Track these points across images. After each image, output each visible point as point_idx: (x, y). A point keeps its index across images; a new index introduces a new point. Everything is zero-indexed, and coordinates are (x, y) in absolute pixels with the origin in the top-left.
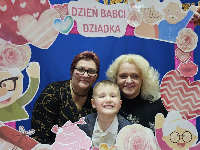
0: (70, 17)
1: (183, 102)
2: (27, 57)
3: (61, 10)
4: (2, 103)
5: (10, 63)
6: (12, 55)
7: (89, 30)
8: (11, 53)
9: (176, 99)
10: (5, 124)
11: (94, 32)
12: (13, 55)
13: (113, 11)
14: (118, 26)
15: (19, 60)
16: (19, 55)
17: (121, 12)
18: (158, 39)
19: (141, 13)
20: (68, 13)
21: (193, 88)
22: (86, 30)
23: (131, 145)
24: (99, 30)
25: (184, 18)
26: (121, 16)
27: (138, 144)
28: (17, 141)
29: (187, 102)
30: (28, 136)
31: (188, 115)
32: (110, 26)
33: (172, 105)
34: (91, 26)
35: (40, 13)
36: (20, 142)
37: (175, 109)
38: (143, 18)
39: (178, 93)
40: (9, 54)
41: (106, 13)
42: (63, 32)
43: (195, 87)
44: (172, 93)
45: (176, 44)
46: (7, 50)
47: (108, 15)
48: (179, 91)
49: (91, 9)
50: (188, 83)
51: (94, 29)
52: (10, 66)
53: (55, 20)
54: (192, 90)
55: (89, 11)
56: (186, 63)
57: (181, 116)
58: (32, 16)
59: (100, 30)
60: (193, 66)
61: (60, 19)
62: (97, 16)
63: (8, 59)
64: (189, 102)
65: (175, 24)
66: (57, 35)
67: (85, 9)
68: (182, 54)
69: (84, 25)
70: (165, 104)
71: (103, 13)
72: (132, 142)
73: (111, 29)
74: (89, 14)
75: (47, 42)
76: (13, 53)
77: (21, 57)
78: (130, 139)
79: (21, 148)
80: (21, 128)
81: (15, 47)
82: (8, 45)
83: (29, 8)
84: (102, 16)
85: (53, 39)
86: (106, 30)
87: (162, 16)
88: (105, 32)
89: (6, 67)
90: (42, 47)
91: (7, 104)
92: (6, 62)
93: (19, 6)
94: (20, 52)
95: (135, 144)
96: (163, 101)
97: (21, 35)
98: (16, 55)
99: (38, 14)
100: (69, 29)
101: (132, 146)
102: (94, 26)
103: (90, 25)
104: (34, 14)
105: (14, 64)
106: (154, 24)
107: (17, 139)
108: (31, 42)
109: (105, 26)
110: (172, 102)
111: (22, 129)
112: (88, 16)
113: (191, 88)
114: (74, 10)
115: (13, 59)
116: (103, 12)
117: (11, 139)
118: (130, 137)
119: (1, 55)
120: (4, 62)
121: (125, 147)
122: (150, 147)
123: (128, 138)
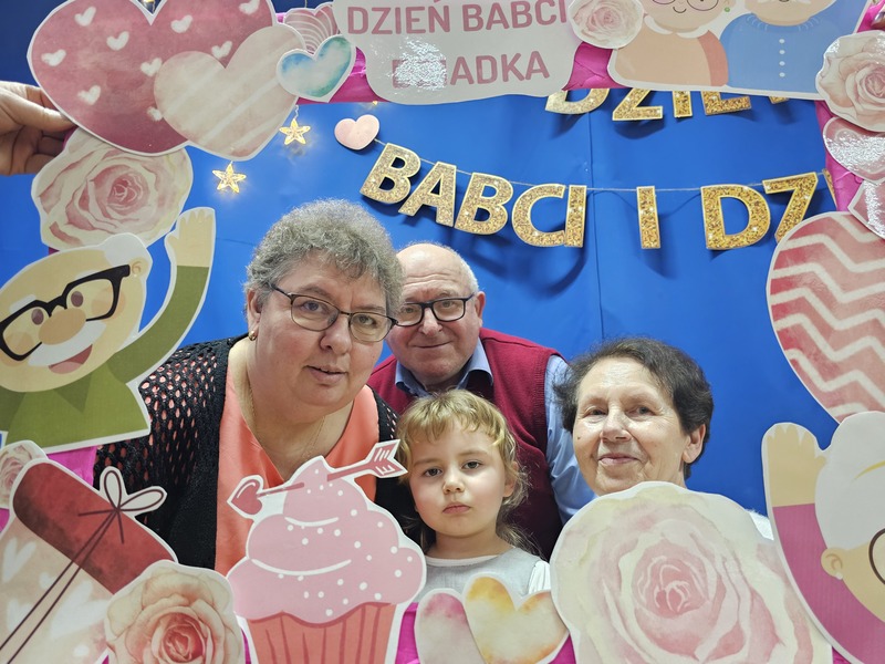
0: (342, 40)
2: (174, 194)
3: (309, 26)
4: (56, 372)
5: (112, 219)
6: (121, 191)
8: (121, 184)
9: (870, 351)
12: (126, 189)
13: (514, 4)
14: (535, 55)
16: (146, 190)
17: (545, 5)
24: (456, 76)
26: (546, 17)
27: (674, 585)
28: (85, 538)
30: (132, 516)
32: (504, 57)
35: (238, 42)
36: (96, 543)
37: (872, 405)
38: (645, 15)
40: (113, 186)
41: (485, 16)
42: (313, 92)
44: (839, 325)
45: (822, 104)
46: (107, 171)
47: (491, 22)
48: (878, 314)
49: (422, 8)
52: (111, 228)
53: (288, 59)
55: (414, 14)
59: (462, 77)
61: (304, 51)
62: (446, 27)
63: (106, 204)
65: (801, 25)
66: (291, 102)
67: (398, 10)
69: (396, 63)
71: (473, 16)
72: (642, 578)
73: (509, 67)
74: (415, 26)
75: (251, 135)
76: (125, 184)
77: (154, 195)
79: (96, 574)
80: (111, 476)
81: (136, 163)
82: (112, 155)
83: (199, 30)
85: (274, 120)
86: (487, 74)
88: (481, 81)
89: (93, 232)
90: (234, 153)
91: (73, 373)
92: (99, 215)
94: (150, 178)
96: (795, 362)
97: (163, 120)
98: (137, 188)
99: (228, 46)
104: (215, 49)
105: (126, 220)
106: (701, 31)
107: (83, 531)
108: (195, 140)
110: (849, 370)
112: (410, 31)
114: (358, 15)
115: (126, 202)
116: (472, 12)
117: (61, 530)
118: (626, 549)
119: (85, 192)
120: (93, 213)
121: (606, 606)
122: (748, 594)
123: (617, 560)
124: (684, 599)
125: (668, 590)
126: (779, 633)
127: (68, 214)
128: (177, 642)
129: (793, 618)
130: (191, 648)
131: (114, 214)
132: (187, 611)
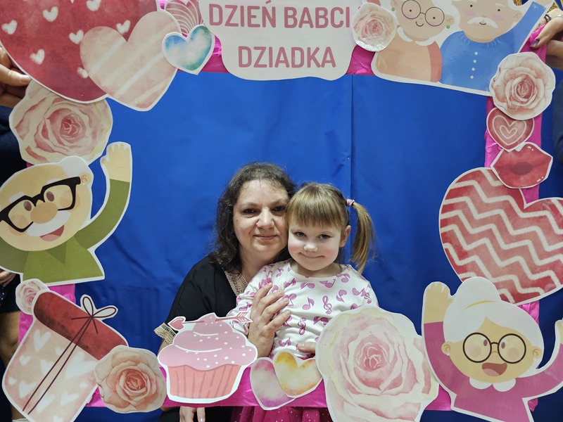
0: (205, 29)
1: (504, 255)
2: (102, 130)
3: (182, 14)
4: (45, 240)
5: (64, 145)
6: (68, 126)
7: (254, 62)
8: (67, 121)
9: (484, 246)
10: (50, 288)
11: (265, 66)
12: (71, 126)
13: (318, 10)
14: (328, 50)
15: (84, 136)
16: (84, 126)
17: (337, 12)
18: (438, 84)
19: (393, 14)
20: (200, 20)
21: (535, 218)
22: (245, 61)
23: (355, 361)
24: (278, 61)
25: (515, 24)
26: (337, 23)
27: (374, 356)
28: (77, 331)
29: (514, 256)
30: (100, 320)
31: (516, 291)
32: (309, 49)
33: (474, 263)
34: (259, 52)
35: (134, 21)
37: (480, 274)
38: (398, 26)
39: (490, 230)
40: (62, 123)
41: (298, 17)
42: (187, 66)
43: (541, 217)
44: (472, 231)
45: (490, 98)
46: (57, 112)
47: (302, 22)
48: (493, 227)
49: (257, 8)
50: (521, 205)
51: (265, 60)
52: (64, 152)
53: (169, 39)
54: (531, 224)
55: (253, 12)
56: (519, 148)
57: (497, 293)
58: (115, 31)
59: (282, 62)
60: (536, 157)
61: (180, 34)
62: (274, 25)
63: (59, 135)
64: (522, 256)
65: (489, 43)
66: (172, 75)
67: (242, 8)
68: (506, 125)
69: (241, 48)
70: (452, 260)
71: (290, 17)
72: (359, 353)
73: (311, 57)
74: (253, 21)
75: (148, 93)
76: (70, 122)
77: (89, 131)
78: (353, 346)
79: (85, 348)
80: (86, 300)
81: (74, 106)
82: (58, 101)
83: (107, 10)
84: (287, 26)
85: (162, 85)
86: (298, 62)
87: (451, 20)
88: (294, 66)
89: (54, 154)
90: (138, 106)
91: (55, 241)
92: (56, 142)
93: (85, 6)
94: (85, 119)
95: (365, 358)
96: (447, 250)
97: (89, 78)
98: (77, 125)
99: (127, 24)
100: (203, 60)
101: (359, 362)
102: (267, 52)
103: (256, 48)
104: (119, 26)
105: (73, 147)
106: (429, 42)
107: (75, 327)
108: (111, 94)
109: (294, 49)
110: (473, 255)
111: (87, 304)
112: (250, 25)
113: (529, 219)
114: (216, 10)
115: (71, 134)
116: (290, 13)
117: (63, 327)
118: (352, 339)
119: (45, 126)
120: (51, 141)
121: (341, 366)
122: (407, 361)
123: (348, 345)
124: (378, 363)
125: (370, 358)
126: (417, 379)
127: (36, 141)
128: (132, 382)
129: (425, 372)
130: (139, 384)
131: (65, 142)
132: (136, 368)
